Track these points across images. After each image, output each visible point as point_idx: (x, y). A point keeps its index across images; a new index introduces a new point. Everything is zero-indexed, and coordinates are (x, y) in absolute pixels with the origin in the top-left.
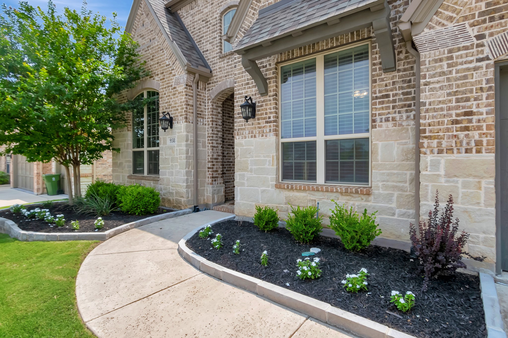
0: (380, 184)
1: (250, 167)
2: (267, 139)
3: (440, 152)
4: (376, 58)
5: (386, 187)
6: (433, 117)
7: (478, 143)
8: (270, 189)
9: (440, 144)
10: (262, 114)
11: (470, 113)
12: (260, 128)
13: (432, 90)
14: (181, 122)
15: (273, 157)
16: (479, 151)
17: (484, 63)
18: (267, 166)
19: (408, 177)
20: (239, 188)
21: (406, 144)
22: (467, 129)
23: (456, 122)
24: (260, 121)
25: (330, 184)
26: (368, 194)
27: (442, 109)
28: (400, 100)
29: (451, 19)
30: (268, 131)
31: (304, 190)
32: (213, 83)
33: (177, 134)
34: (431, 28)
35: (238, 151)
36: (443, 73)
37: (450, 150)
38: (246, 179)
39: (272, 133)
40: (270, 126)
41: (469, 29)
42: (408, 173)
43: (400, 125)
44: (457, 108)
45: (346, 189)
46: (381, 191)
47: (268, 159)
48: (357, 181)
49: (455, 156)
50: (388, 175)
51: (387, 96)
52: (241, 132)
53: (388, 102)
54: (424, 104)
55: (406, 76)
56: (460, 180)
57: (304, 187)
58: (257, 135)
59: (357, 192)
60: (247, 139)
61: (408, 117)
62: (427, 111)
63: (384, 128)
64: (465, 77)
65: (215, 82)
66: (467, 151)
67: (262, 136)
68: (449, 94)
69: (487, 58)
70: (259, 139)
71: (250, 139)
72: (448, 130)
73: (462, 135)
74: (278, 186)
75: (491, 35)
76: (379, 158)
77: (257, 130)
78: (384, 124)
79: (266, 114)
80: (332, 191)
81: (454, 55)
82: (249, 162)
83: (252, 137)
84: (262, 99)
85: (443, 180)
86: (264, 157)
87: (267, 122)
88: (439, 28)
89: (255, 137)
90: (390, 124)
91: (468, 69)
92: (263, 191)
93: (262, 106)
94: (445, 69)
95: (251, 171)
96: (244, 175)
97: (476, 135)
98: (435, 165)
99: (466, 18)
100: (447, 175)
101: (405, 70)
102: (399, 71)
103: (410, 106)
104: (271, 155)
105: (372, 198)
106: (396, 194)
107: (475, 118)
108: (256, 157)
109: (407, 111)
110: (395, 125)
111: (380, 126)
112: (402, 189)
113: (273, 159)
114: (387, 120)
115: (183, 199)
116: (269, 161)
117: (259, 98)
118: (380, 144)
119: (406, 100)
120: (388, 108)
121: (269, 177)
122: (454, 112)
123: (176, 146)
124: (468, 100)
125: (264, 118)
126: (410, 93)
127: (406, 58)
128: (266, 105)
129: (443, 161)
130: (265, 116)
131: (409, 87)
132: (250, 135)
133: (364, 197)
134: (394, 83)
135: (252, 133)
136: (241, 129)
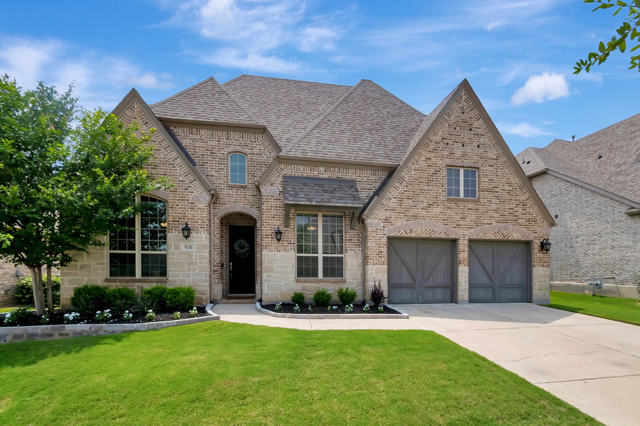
0: (349, 277)
1: (275, 270)
2: (289, 253)
3: (374, 264)
4: (347, 223)
5: (351, 279)
6: (372, 252)
7: (384, 262)
8: (291, 283)
9: (374, 261)
10: (284, 238)
11: (381, 252)
12: (283, 246)
13: (371, 242)
14: (202, 233)
15: (293, 264)
16: (384, 265)
17: (385, 236)
18: (288, 269)
19: (359, 274)
20: (266, 284)
21: (358, 260)
22: (380, 257)
23: (378, 254)
24: (284, 242)
25: (325, 278)
26: (345, 282)
27: (374, 249)
28: (356, 242)
29: (376, 218)
30: (290, 249)
31: (314, 282)
32: (219, 203)
33: (196, 242)
34: (371, 219)
35: (265, 259)
36: (374, 237)
37: (376, 264)
38: (272, 277)
39: (292, 250)
40: (291, 246)
41: (381, 223)
42: (359, 272)
43: (357, 253)
44: (378, 249)
45: (336, 280)
46: (350, 280)
47: (289, 265)
48: (330, 276)
49: (377, 266)
50: (353, 273)
51: (352, 240)
52: (269, 247)
53: (352, 242)
54: (369, 246)
55: (358, 233)
56: (379, 274)
57: (314, 281)
58: (281, 251)
59: (340, 281)
60: (273, 252)
61: (359, 250)
62: (370, 249)
63: (351, 253)
64: (380, 239)
65: (222, 204)
66: (381, 264)
67: (285, 251)
68: (376, 244)
69: (385, 234)
70: (283, 253)
71: (275, 252)
72: (376, 257)
73: (379, 259)
74: (297, 281)
75: (386, 227)
76: (349, 266)
77: (281, 248)
78: (350, 251)
79: (288, 238)
80: (329, 282)
81: (378, 231)
82: (275, 267)
83: (277, 251)
84: (285, 229)
85: (374, 274)
86: (286, 264)
87: (288, 243)
88: (373, 220)
89: (280, 251)
90: (353, 252)
91: (381, 237)
92: (285, 285)
93: (285, 233)
94: (375, 235)
95: (276, 272)
96: (271, 275)
97: (383, 259)
98: (372, 269)
99: (380, 219)
100: (376, 273)
101: (358, 230)
102: (356, 230)
103: (360, 245)
104: (292, 263)
105: (346, 283)
106: (355, 281)
107: (383, 253)
108: (280, 263)
109: (359, 247)
110: (355, 252)
111: (349, 252)
112: (357, 279)
113: (293, 265)
114: (352, 250)
115: (204, 296)
116: (290, 267)
117: (283, 228)
118: (349, 260)
119: (358, 243)
120: (352, 245)
121: (290, 276)
122: (377, 251)
123: (194, 252)
124: (381, 247)
125: (287, 241)
126: (359, 240)
127: (358, 225)
128: (288, 233)
129: (374, 268)
130: (287, 239)
131: (359, 238)
132: (276, 250)
133: (343, 284)
134: (354, 235)
135: (278, 248)
136: (268, 245)
